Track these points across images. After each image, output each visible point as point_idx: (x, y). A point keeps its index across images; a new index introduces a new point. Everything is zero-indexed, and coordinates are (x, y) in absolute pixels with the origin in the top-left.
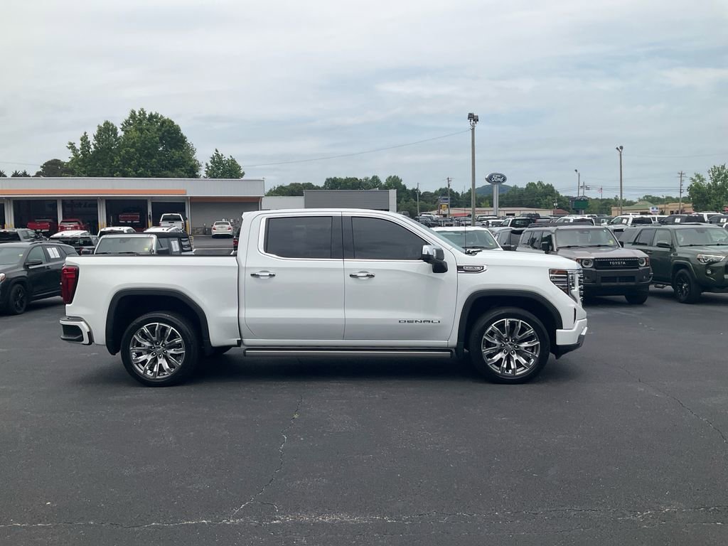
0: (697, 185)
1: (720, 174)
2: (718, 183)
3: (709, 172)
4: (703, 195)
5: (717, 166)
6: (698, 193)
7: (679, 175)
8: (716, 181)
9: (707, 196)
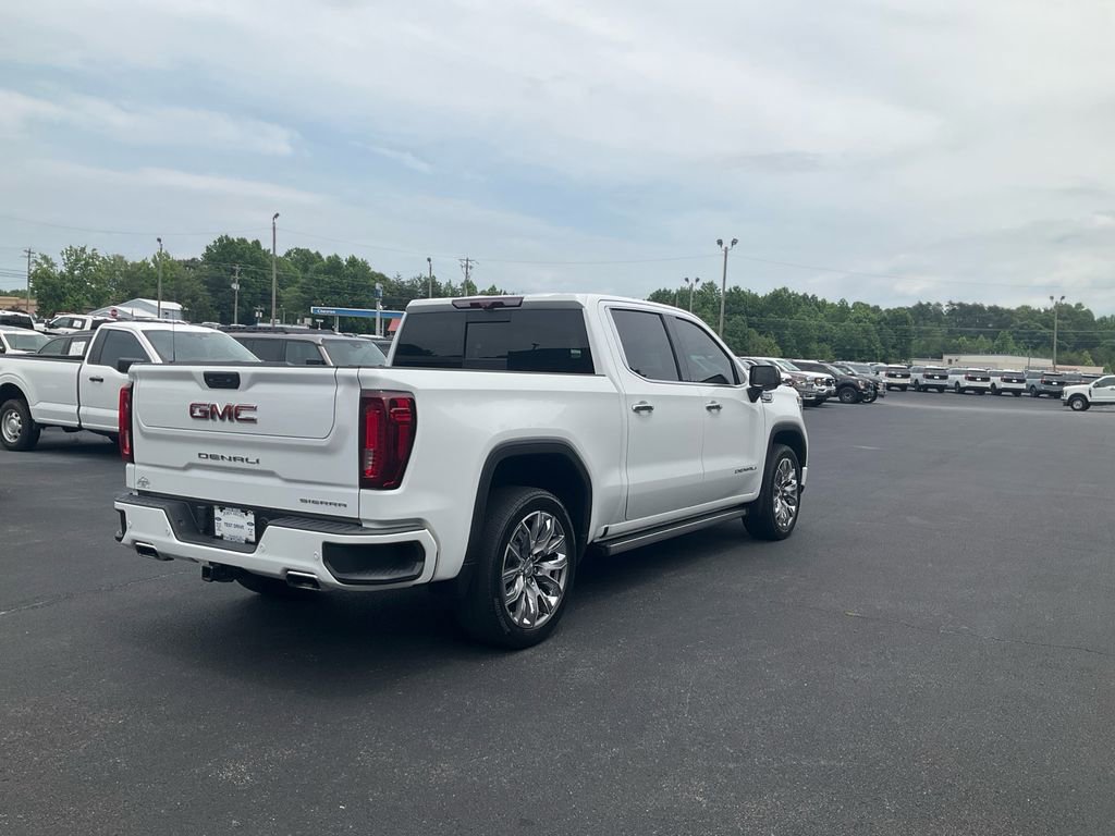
0: (45, 272)
1: (78, 260)
2: (76, 272)
3: (62, 254)
4: (54, 288)
5: (75, 247)
6: (45, 283)
7: (27, 254)
8: (71, 271)
9: (59, 292)
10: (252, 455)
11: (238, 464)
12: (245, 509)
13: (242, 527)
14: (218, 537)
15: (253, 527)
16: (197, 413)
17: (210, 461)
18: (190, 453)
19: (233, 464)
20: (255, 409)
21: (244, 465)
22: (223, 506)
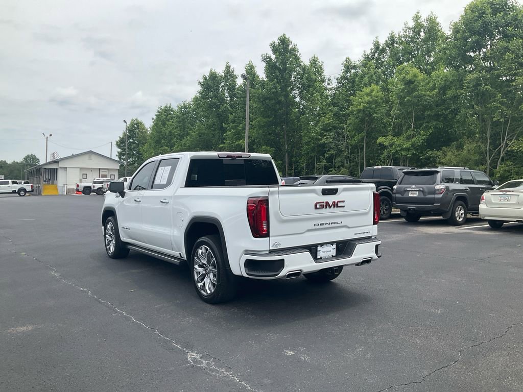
10: (339, 220)
11: (333, 225)
12: (332, 243)
13: (330, 251)
14: (319, 259)
15: (335, 250)
16: (318, 206)
17: (320, 227)
18: (310, 225)
19: (331, 226)
20: (344, 201)
21: (336, 225)
22: (322, 245)
